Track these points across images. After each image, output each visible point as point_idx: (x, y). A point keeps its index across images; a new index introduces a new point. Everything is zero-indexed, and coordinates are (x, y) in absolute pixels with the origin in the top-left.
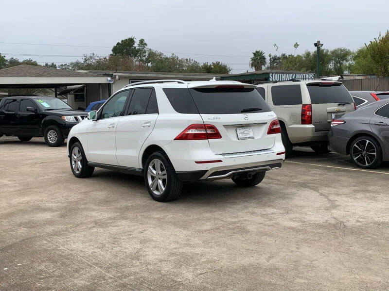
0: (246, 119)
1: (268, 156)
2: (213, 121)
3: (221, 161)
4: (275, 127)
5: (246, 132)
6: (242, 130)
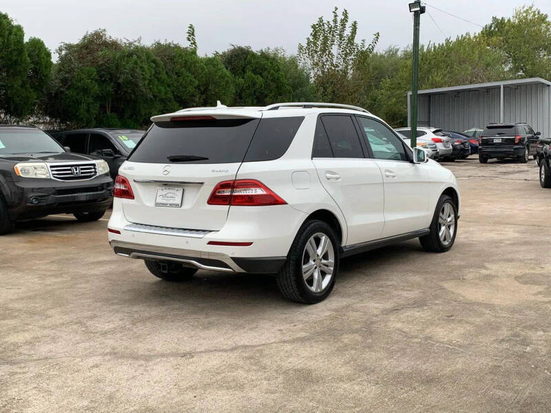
3: (118, 232)
4: (229, 194)
5: (169, 195)
6: (165, 191)
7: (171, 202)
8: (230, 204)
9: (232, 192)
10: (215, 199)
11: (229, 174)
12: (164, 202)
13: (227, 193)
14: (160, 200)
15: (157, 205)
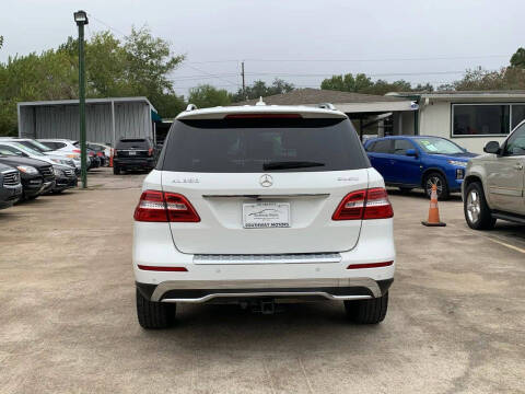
0: (266, 184)
1: (318, 270)
2: (182, 185)
3: (183, 269)
4: (362, 205)
5: (268, 212)
6: (258, 208)
7: (274, 221)
8: (363, 218)
9: (365, 203)
10: (343, 213)
11: (360, 182)
12: (260, 221)
13: (359, 204)
14: (252, 220)
15: (249, 226)
